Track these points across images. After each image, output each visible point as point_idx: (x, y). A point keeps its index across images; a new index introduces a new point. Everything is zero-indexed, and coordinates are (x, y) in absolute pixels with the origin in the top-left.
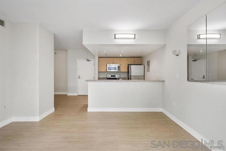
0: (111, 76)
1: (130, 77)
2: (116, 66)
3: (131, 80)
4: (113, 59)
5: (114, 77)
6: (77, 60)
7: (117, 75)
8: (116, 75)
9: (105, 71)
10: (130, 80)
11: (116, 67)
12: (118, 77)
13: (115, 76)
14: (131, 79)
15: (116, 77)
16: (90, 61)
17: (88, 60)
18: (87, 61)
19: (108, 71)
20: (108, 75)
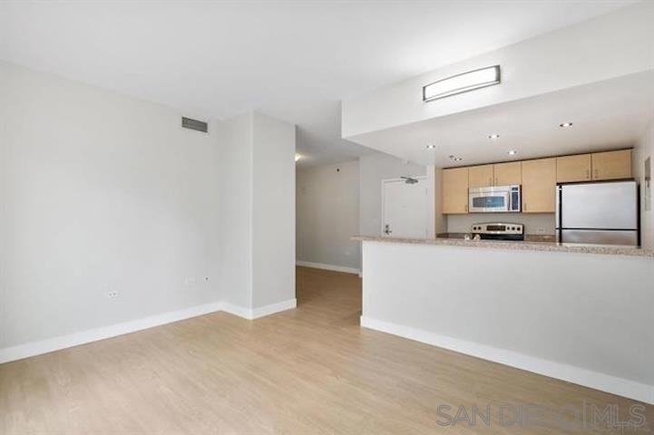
0: (489, 228)
1: (558, 231)
2: (504, 192)
3: (564, 244)
4: (494, 168)
5: (503, 233)
6: (383, 181)
7: (511, 226)
8: (507, 225)
9: (464, 212)
10: (558, 244)
11: (504, 195)
12: (516, 232)
13: (503, 228)
14: (561, 241)
15: (507, 232)
16: (416, 181)
17: (411, 181)
18: (407, 182)
19: (472, 209)
20: (477, 227)
